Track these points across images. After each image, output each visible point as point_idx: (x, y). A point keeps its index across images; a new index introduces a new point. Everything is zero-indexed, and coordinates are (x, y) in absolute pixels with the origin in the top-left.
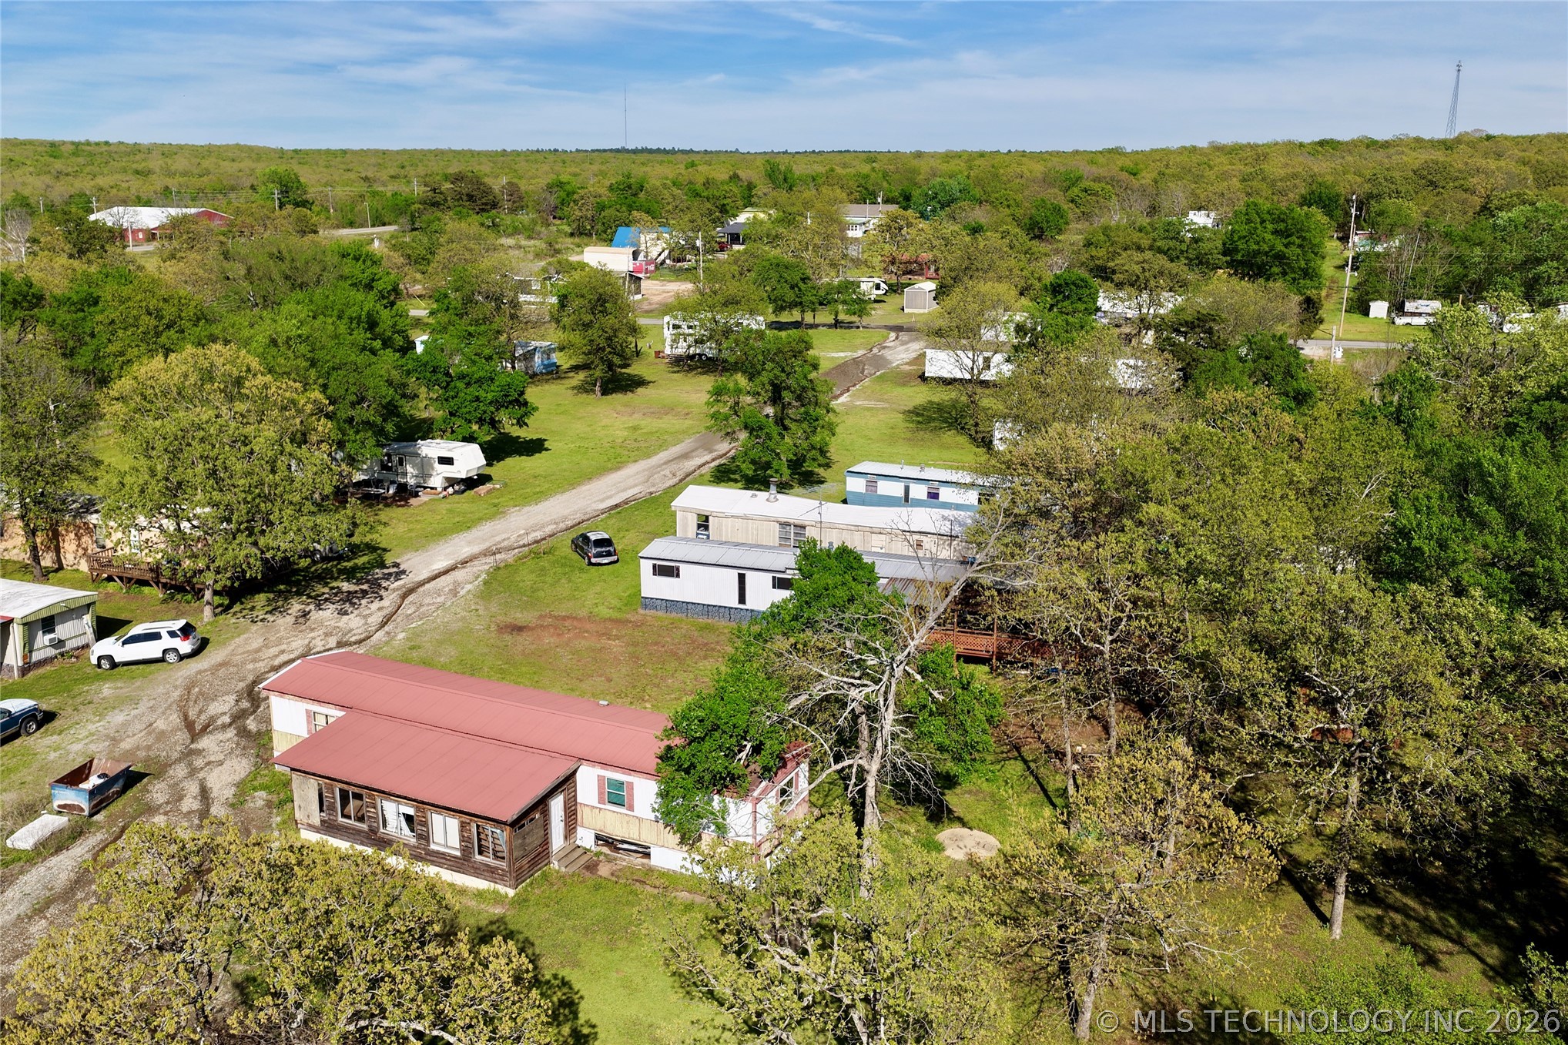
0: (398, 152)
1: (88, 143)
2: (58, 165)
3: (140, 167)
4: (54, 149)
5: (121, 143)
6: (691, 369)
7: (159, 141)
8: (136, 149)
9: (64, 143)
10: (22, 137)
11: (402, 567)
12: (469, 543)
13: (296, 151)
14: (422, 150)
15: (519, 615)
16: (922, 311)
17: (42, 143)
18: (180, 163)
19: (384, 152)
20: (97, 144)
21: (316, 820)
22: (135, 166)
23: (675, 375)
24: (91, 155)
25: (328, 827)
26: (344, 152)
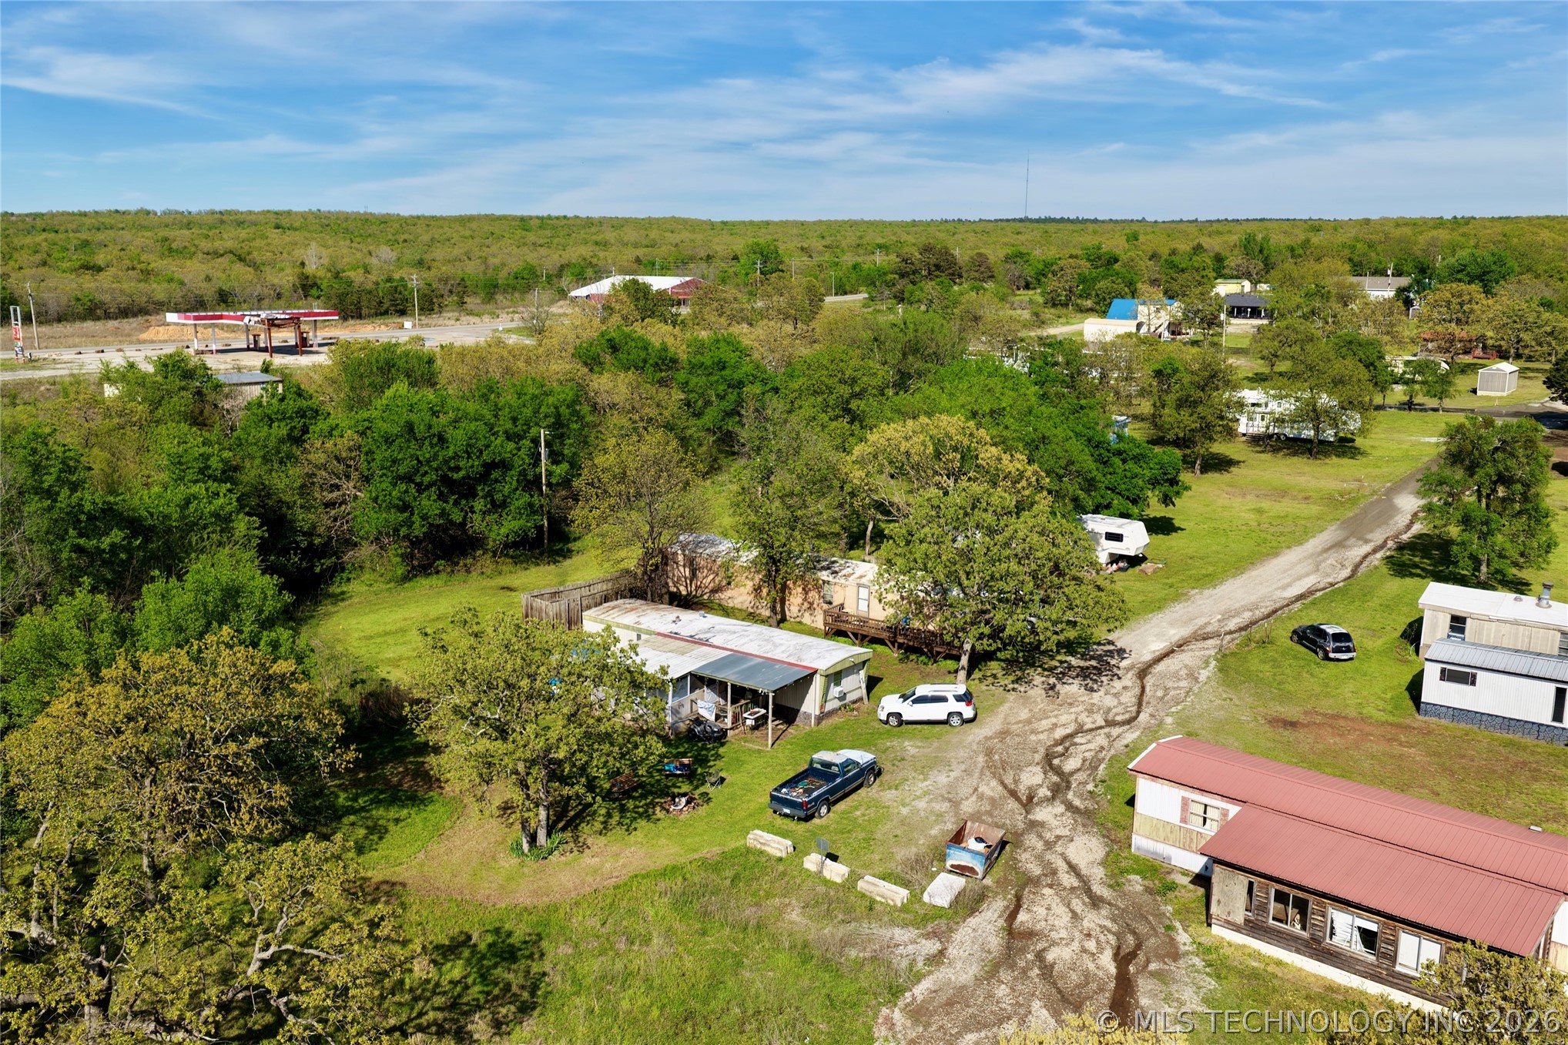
0: (815, 223)
1: (549, 217)
2: (531, 237)
3: (599, 238)
4: (524, 222)
5: (577, 217)
6: (1275, 450)
7: (608, 215)
8: (589, 222)
9: (531, 218)
10: (498, 212)
11: (1119, 645)
12: (1172, 624)
13: (724, 223)
14: (836, 222)
15: (1279, 708)
16: (1499, 394)
17: (514, 218)
18: (631, 235)
19: (802, 224)
20: (557, 218)
21: (1239, 918)
22: (594, 237)
23: (1263, 456)
24: (555, 228)
25: (1253, 928)
26: (768, 223)
